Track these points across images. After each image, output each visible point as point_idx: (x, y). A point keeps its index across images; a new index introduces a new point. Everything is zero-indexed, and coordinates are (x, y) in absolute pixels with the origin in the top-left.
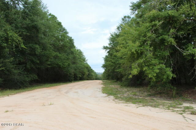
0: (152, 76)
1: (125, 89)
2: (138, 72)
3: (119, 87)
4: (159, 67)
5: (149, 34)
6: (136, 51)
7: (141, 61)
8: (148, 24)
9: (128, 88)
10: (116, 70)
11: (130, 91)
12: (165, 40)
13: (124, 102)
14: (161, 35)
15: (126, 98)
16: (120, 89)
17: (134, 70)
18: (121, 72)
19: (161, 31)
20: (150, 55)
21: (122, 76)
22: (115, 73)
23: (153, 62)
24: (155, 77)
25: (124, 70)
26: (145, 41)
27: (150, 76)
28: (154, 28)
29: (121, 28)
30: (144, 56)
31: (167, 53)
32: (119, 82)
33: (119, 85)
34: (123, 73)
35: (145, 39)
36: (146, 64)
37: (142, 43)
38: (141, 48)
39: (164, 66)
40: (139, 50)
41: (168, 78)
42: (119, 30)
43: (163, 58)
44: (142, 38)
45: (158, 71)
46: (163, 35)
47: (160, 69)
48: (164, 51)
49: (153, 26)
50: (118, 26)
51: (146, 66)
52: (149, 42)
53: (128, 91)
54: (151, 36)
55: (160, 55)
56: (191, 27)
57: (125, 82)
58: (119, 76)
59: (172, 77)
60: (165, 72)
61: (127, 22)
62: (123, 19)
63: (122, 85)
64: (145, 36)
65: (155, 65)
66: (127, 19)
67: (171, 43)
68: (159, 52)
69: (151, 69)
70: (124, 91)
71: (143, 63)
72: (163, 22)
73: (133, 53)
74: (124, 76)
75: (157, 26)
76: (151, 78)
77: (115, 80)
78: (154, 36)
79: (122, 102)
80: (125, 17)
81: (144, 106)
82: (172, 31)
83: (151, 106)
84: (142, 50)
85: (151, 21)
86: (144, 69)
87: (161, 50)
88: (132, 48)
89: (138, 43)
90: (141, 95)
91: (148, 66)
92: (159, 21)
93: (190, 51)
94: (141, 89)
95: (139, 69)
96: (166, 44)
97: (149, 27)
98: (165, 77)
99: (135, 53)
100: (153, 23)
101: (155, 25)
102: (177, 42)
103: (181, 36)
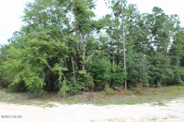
0: (29, 84)
1: (10, 95)
2: (18, 81)
3: (4, 93)
4: (34, 78)
5: (29, 55)
6: (18, 66)
7: (22, 73)
8: (29, 48)
9: (12, 94)
10: (2, 78)
11: (13, 96)
12: (40, 60)
13: (7, 103)
14: (38, 57)
15: (9, 101)
16: (5, 94)
17: (16, 79)
18: (8, 79)
19: (37, 53)
20: (28, 69)
21: (8, 84)
22: (2, 81)
23: (30, 74)
24: (31, 84)
25: (10, 78)
26: (26, 60)
27: (27, 84)
28: (34, 51)
29: (12, 40)
30: (24, 70)
31: (41, 69)
32: (4, 89)
33: (4, 91)
34: (9, 81)
35: (26, 58)
36: (26, 76)
37: (24, 61)
38: (22, 64)
39: (38, 77)
40: (21, 66)
41: (40, 85)
42: (10, 42)
43: (38, 72)
44: (24, 57)
45: (33, 81)
46: (39, 57)
47: (35, 80)
48: (39, 67)
49: (32, 50)
50: (9, 39)
51: (25, 77)
52: (29, 61)
53: (12, 96)
54: (30, 57)
55: (36, 69)
56: (57, 53)
57: (10, 89)
58: (5, 83)
59: (43, 85)
60: (39, 82)
61: (17, 36)
62: (14, 33)
63: (7, 92)
64: (26, 56)
65: (31, 77)
66: (18, 34)
67: (44, 62)
68: (35, 68)
69: (29, 79)
70: (8, 96)
71: (24, 75)
72: (40, 48)
73: (16, 67)
74: (10, 83)
75: (35, 50)
76: (28, 86)
77: (2, 87)
78: (32, 57)
79: (5, 103)
80: (16, 32)
81: (21, 105)
82: (45, 54)
83: (26, 104)
84: (23, 65)
85: (32, 46)
86: (24, 79)
87: (37, 66)
88: (16, 64)
89: (20, 61)
90: (22, 98)
91: (27, 77)
92: (37, 47)
93: (56, 68)
94: (24, 94)
95: (20, 79)
96: (41, 63)
97: (30, 50)
98: (38, 85)
99: (17, 67)
100: (33, 48)
101: (34, 49)
102: (48, 62)
103: (51, 59)
